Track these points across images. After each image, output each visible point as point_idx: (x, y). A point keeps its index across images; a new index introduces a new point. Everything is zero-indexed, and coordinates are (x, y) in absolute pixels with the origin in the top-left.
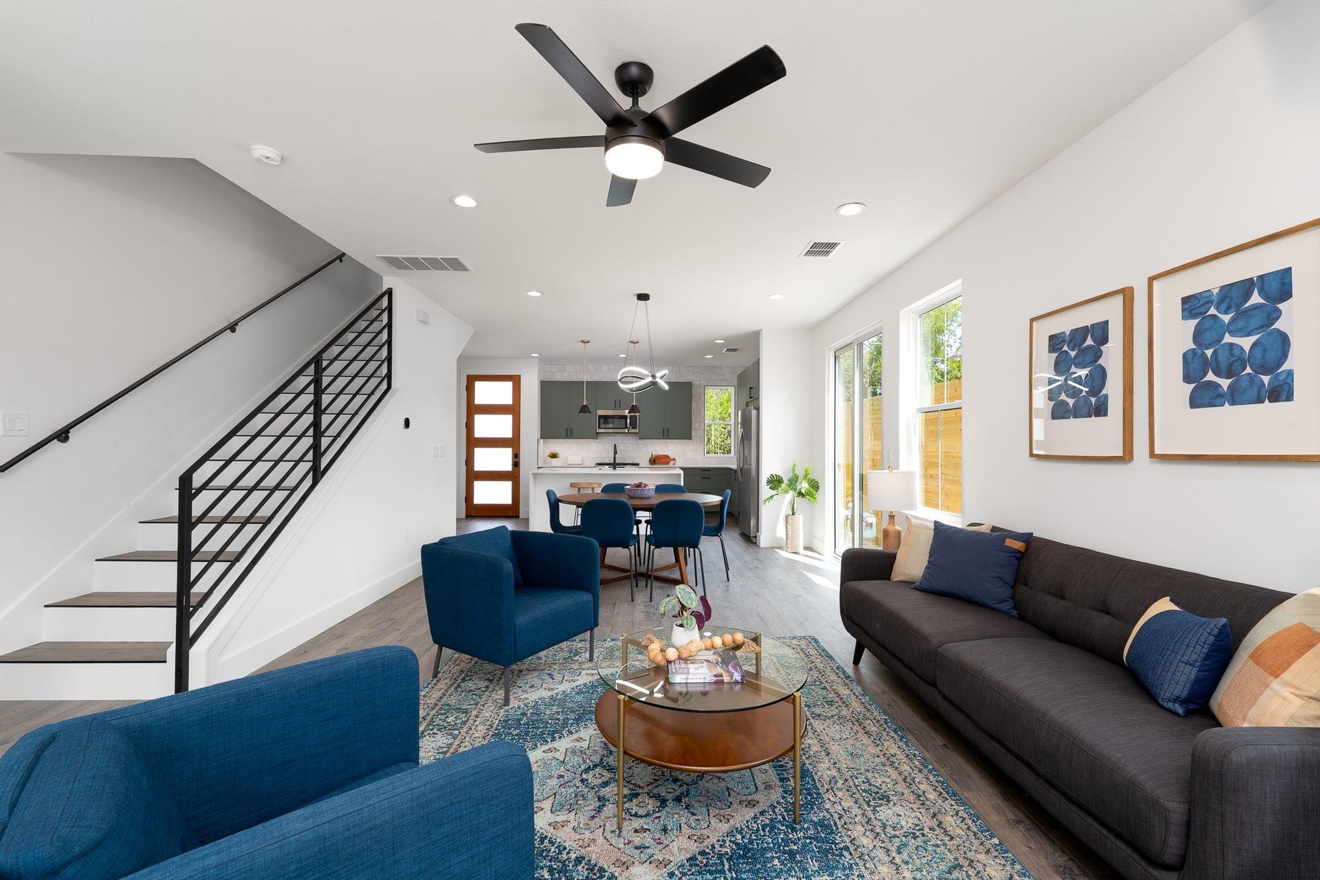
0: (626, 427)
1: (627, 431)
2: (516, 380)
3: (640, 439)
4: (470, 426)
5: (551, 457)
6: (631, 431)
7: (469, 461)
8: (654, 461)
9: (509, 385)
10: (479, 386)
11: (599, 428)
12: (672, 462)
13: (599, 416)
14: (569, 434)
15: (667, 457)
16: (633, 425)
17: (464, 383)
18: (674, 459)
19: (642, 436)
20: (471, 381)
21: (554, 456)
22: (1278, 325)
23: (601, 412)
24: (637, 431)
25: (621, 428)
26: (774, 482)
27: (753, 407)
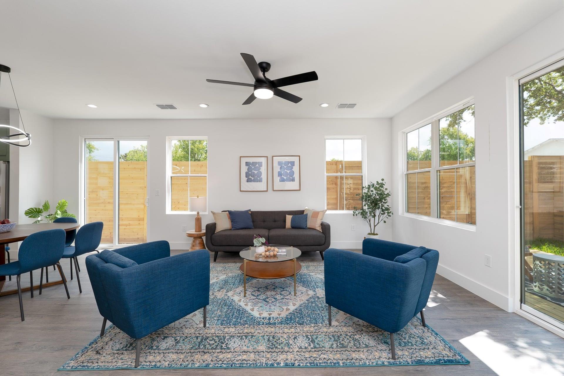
22: (293, 170)
26: (33, 213)
27: (2, 161)
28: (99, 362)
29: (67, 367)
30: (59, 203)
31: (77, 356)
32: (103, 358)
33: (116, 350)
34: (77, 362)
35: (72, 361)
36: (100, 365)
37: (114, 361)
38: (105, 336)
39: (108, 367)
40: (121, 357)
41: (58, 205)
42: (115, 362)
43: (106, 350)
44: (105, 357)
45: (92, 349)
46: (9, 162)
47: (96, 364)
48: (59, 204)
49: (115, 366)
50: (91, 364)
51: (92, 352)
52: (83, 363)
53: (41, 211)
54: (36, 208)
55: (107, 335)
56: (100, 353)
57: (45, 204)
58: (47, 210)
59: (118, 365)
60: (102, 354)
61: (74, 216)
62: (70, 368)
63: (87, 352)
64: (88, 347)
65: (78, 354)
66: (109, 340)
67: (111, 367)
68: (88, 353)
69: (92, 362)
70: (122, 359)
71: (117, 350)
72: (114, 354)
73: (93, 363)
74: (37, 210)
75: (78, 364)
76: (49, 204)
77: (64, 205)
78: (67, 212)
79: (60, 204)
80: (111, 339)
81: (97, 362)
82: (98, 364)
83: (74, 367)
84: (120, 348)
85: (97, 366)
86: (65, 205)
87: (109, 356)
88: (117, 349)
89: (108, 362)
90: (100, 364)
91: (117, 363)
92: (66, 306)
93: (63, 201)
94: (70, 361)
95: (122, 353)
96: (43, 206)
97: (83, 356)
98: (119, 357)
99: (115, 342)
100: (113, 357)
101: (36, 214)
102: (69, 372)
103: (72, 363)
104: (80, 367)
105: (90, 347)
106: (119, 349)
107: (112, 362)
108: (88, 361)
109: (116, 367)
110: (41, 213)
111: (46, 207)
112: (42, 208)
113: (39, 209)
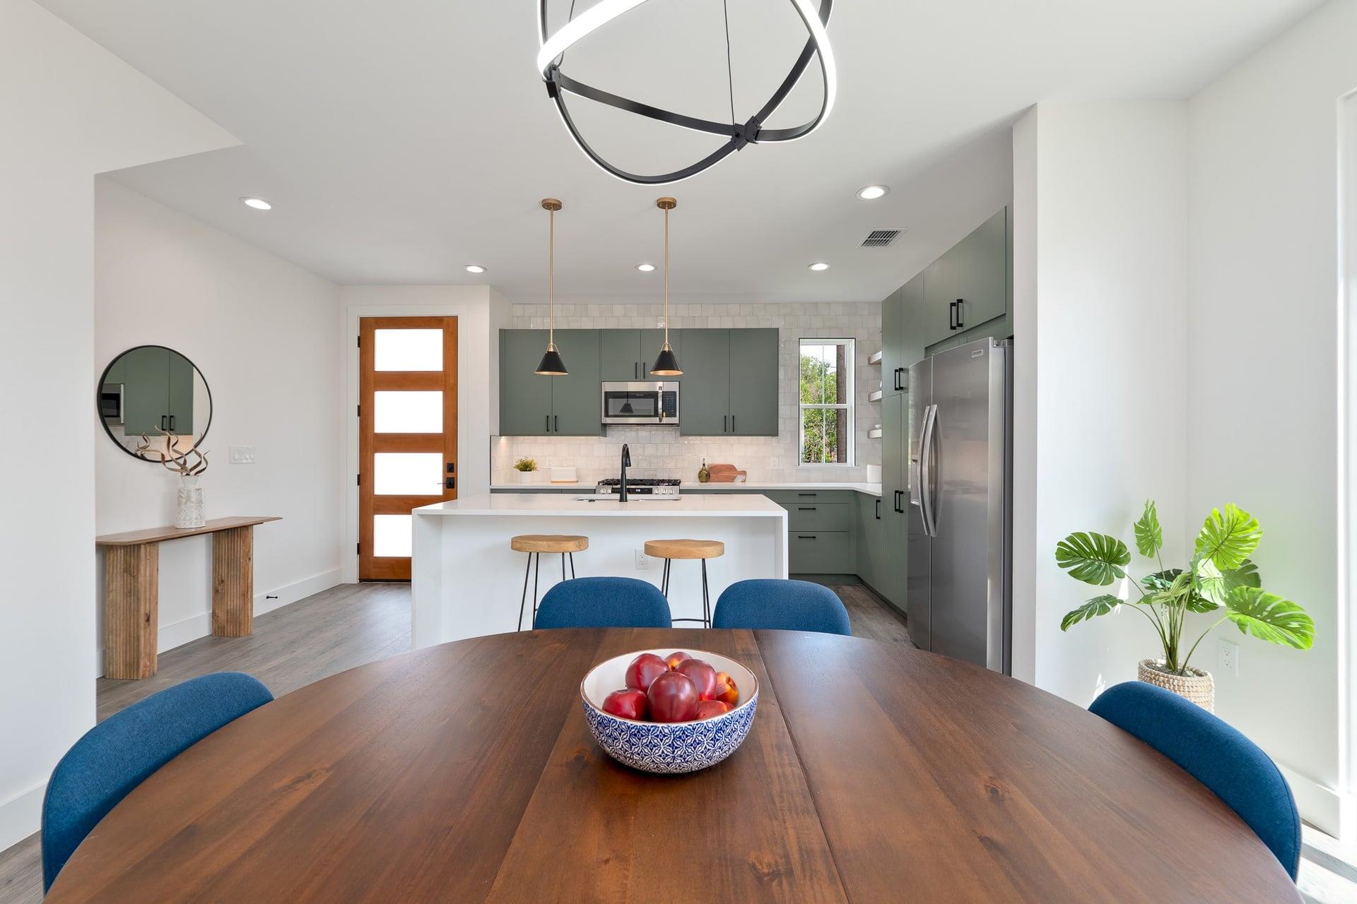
0: (656, 414)
1: (656, 420)
2: (449, 326)
3: (682, 435)
4: (365, 412)
5: (521, 470)
6: (665, 420)
7: (365, 478)
8: (708, 475)
9: (435, 337)
10: (383, 337)
11: (607, 415)
12: (740, 478)
13: (606, 393)
14: (552, 427)
15: (731, 468)
16: (669, 410)
17: (355, 332)
18: (744, 473)
19: (686, 430)
20: (368, 327)
21: (526, 467)
23: (609, 387)
24: (675, 420)
25: (650, 416)
27: (997, 341)
30: (1210, 520)
41: (1206, 532)
46: (1012, 338)
48: (1211, 527)
53: (1120, 552)
54: (1097, 538)
57: (1144, 522)
58: (1152, 551)
61: (1304, 617)
76: (1156, 525)
77: (1240, 535)
78: (1256, 581)
79: (1218, 526)
86: (1244, 540)
93: (1232, 510)
96: (1138, 530)
101: (1099, 567)
110: (1120, 563)
111: (1148, 535)
112: (1129, 539)
113: (1111, 541)
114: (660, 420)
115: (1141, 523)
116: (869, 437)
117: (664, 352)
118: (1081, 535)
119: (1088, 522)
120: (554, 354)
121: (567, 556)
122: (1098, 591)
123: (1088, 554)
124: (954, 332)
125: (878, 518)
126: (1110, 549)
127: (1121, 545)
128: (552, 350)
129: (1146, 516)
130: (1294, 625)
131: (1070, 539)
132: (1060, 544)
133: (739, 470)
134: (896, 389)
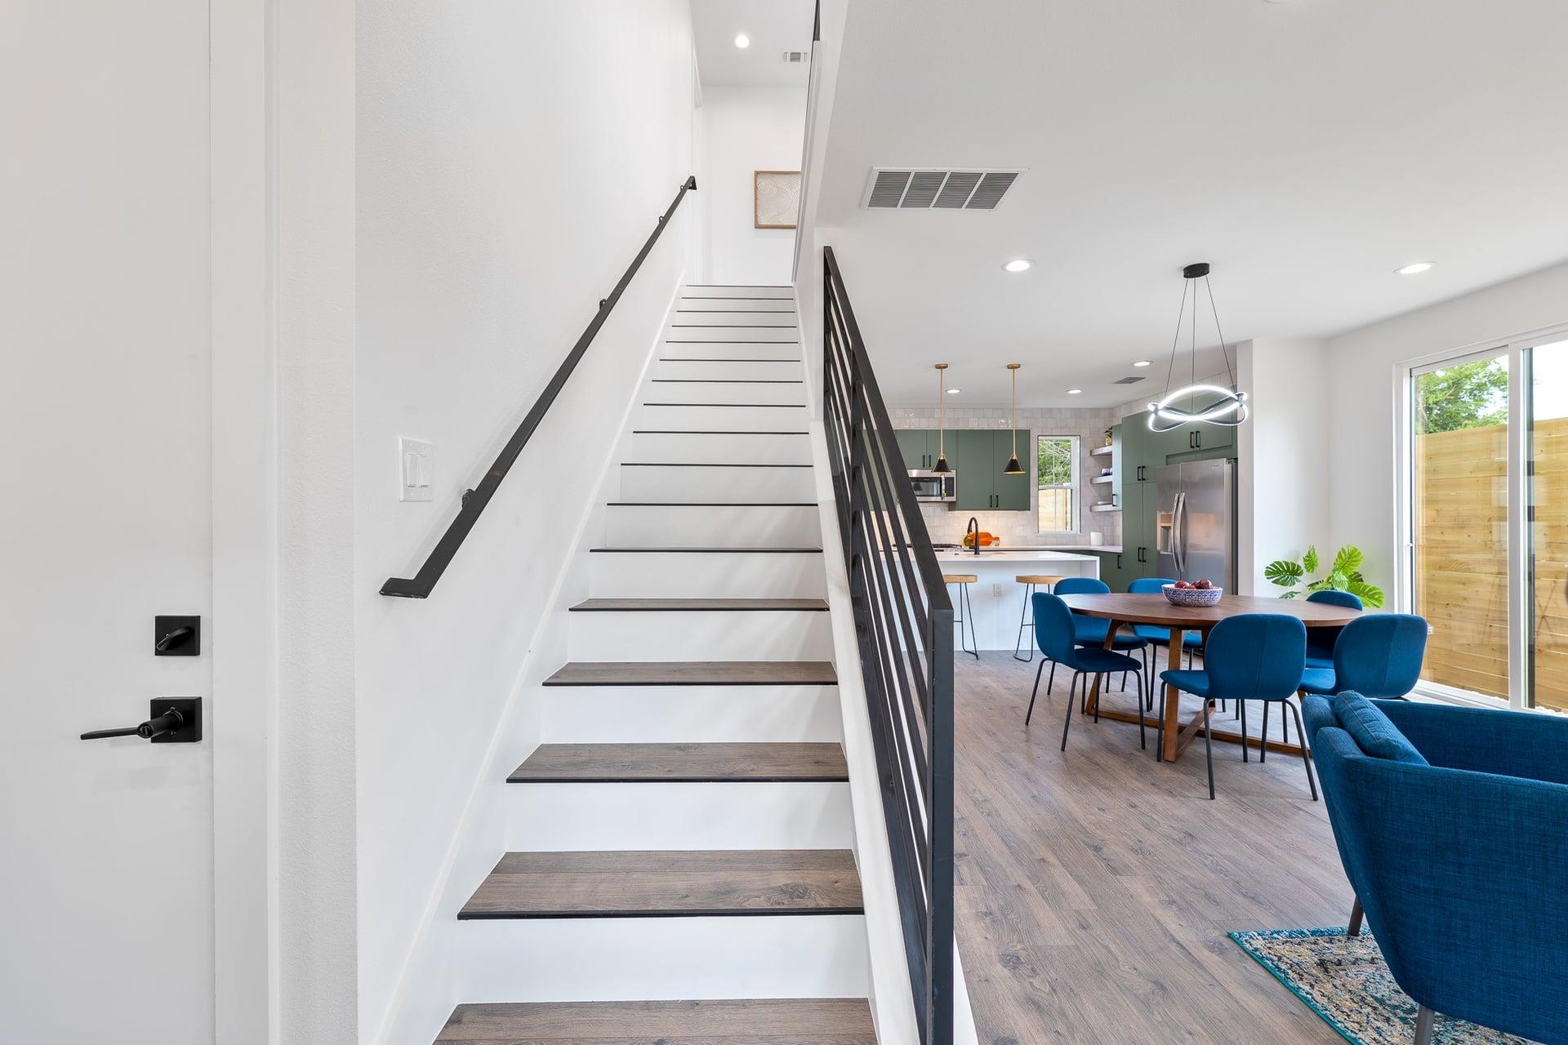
0: (940, 495)
1: (939, 499)
6: (946, 499)
12: (994, 543)
15: (987, 536)
16: (949, 491)
18: (997, 539)
24: (953, 499)
25: (933, 496)
26: (1283, 573)
27: (1225, 459)
28: (1316, 988)
29: (1246, 941)
30: (1340, 552)
31: (1275, 935)
32: (1329, 986)
33: (1372, 997)
34: (1269, 948)
35: (1259, 937)
36: (1314, 995)
37: (1355, 1017)
38: (1362, 942)
39: (1332, 1018)
40: (1379, 1024)
41: (1338, 559)
42: (1358, 1023)
43: (1347, 975)
44: (1336, 988)
45: (1313, 946)
46: (1237, 459)
47: (1308, 988)
48: (1340, 556)
49: (1352, 1031)
50: (1295, 976)
51: (1309, 952)
52: (1280, 959)
53: (1298, 569)
54: (1286, 563)
55: (1368, 944)
56: (1326, 970)
57: (1309, 556)
58: (1313, 569)
59: (1360, 1035)
60: (1332, 977)
61: (1380, 593)
62: (1251, 949)
63: (1299, 944)
64: (1306, 936)
65: (1278, 933)
66: (1366, 957)
67: (1339, 1025)
68: (1301, 949)
69: (1299, 974)
70: (1378, 1030)
71: (1376, 999)
72: (1363, 999)
73: (1301, 979)
74: (1288, 567)
75: (1269, 953)
76: (1315, 556)
77: (1354, 559)
78: (1362, 578)
79: (1343, 556)
80: (1373, 959)
81: (1312, 986)
82: (1310, 991)
83: (1258, 953)
84: (1388, 1002)
85: (1307, 994)
86: (1356, 562)
87: (1347, 997)
88: (1379, 995)
89: (1338, 1007)
90: (1316, 994)
91: (1360, 1031)
92: (1301, 812)
94: (1256, 934)
95: (1388, 1020)
96: (1305, 560)
97: (1287, 947)
98: (1372, 1020)
99: (1382, 976)
100: (1356, 1005)
101: (1288, 578)
102: (1246, 955)
103: (1259, 943)
104: (1269, 962)
105: (1312, 939)
106: (1384, 1001)
107: (1348, 1016)
108: (1291, 965)
109: (1353, 1035)
110: (1299, 575)
111: (1310, 562)
112: (1301, 563)
113: (1294, 565)
114: (942, 499)
115: (1307, 556)
116: (1091, 511)
117: (1012, 460)
118: (1278, 563)
119: (1281, 555)
120: (943, 461)
121: (963, 585)
122: (1289, 589)
123: (1282, 572)
124: (1192, 450)
125: (1119, 568)
126: (1293, 568)
127: (1299, 567)
128: (942, 458)
129: (1309, 553)
130: (1377, 596)
131: (1273, 565)
132: (1267, 567)
133: (993, 537)
134: (1139, 480)
